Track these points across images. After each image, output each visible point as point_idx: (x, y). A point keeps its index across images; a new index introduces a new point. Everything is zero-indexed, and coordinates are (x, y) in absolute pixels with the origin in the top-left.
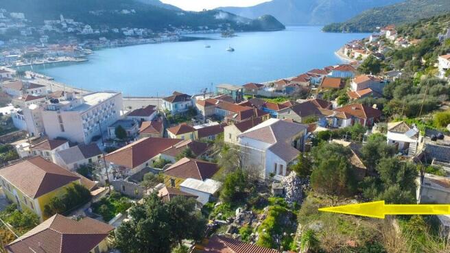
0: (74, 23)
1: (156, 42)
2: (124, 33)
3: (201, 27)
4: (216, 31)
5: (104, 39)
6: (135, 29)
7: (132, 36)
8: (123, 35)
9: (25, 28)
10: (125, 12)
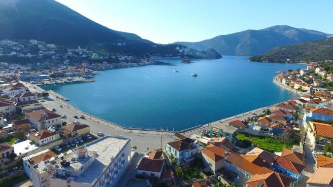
0: (87, 51)
1: (139, 66)
2: (119, 59)
3: (167, 55)
4: (177, 58)
5: (106, 62)
6: (126, 56)
7: (124, 61)
8: (119, 60)
9: (55, 54)
10: (120, 44)
